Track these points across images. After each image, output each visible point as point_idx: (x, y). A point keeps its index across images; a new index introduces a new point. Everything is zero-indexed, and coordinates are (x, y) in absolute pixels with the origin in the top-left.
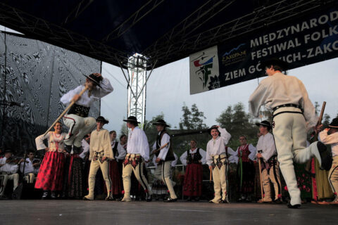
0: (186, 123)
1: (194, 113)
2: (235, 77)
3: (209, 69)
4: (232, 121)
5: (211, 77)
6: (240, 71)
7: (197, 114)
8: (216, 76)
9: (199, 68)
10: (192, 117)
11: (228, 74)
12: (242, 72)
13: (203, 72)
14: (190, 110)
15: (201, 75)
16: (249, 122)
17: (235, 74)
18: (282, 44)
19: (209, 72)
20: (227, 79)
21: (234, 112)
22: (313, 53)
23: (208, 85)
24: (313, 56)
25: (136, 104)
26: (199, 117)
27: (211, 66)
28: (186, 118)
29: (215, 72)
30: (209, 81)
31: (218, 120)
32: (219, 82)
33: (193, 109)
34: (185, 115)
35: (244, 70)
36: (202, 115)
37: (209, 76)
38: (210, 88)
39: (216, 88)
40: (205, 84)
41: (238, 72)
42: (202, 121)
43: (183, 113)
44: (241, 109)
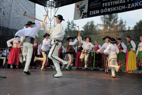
0: (68, 29)
1: (72, 24)
2: (94, 13)
3: (83, 9)
5: (83, 13)
6: (97, 11)
7: (74, 25)
8: (85, 13)
9: (79, 8)
10: (71, 26)
11: (91, 12)
12: (98, 12)
13: (80, 10)
14: (71, 23)
15: (79, 12)
16: (96, 29)
17: (94, 12)
18: (117, 1)
20: (90, 14)
21: (89, 25)
22: (130, 6)
23: (82, 16)
24: (130, 7)
25: (50, 24)
27: (84, 8)
28: (69, 26)
29: (85, 11)
30: (82, 14)
31: (83, 28)
32: (86, 15)
33: (72, 23)
34: (68, 25)
35: (98, 11)
36: (76, 26)
37: (83, 12)
38: (83, 18)
39: (85, 18)
40: (80, 16)
41: (96, 12)
42: (75, 28)
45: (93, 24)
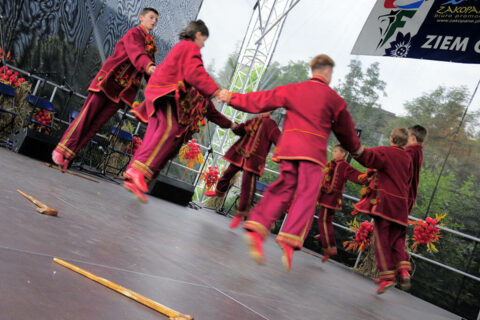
0: (347, 91)
1: (368, 78)
2: (443, 47)
3: (404, 18)
4: (433, 115)
5: (400, 34)
6: (458, 39)
7: (374, 82)
8: (409, 34)
9: (389, 11)
10: (361, 84)
11: (431, 38)
12: (461, 44)
13: (392, 20)
16: (466, 129)
17: (445, 42)
19: (402, 24)
20: (426, 46)
21: (444, 101)
23: (388, 45)
25: (258, 43)
26: (375, 89)
27: (410, 14)
28: (350, 83)
29: (412, 27)
30: (393, 38)
31: (408, 107)
32: (407, 46)
34: (350, 77)
35: (466, 40)
36: (381, 88)
37: (398, 30)
38: (388, 53)
39: (399, 55)
40: (382, 42)
41: (452, 41)
42: (377, 98)
43: (348, 71)
44: (461, 99)
45: (463, 103)
